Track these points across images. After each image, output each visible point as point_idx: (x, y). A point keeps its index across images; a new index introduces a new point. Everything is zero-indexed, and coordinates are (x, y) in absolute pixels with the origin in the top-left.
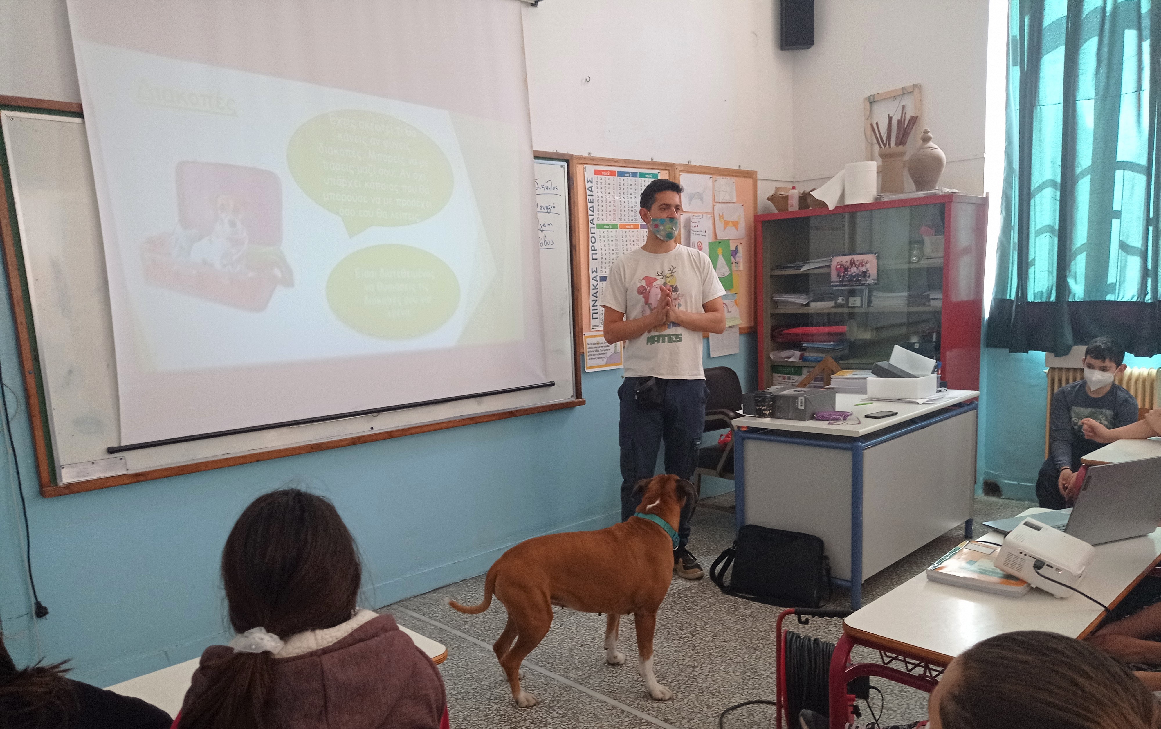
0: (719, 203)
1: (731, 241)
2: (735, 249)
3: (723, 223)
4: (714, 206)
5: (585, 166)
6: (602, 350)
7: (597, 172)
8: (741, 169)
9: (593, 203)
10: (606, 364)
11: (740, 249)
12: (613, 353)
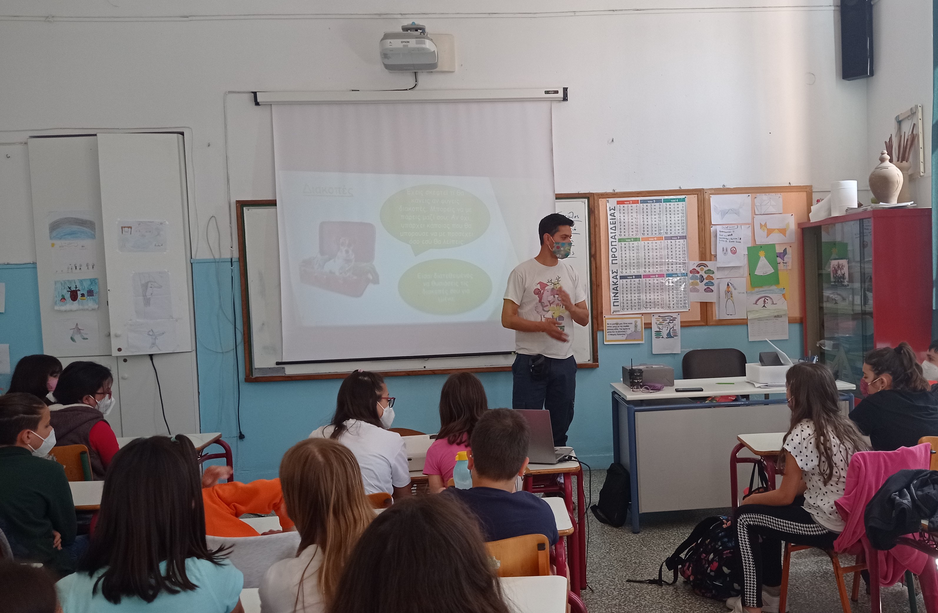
0: (761, 215)
1: (776, 245)
2: (783, 252)
3: (766, 231)
4: (754, 217)
5: (607, 199)
6: (621, 329)
7: (619, 203)
8: (791, 185)
9: (615, 224)
10: (626, 339)
11: (789, 251)
12: (633, 331)
